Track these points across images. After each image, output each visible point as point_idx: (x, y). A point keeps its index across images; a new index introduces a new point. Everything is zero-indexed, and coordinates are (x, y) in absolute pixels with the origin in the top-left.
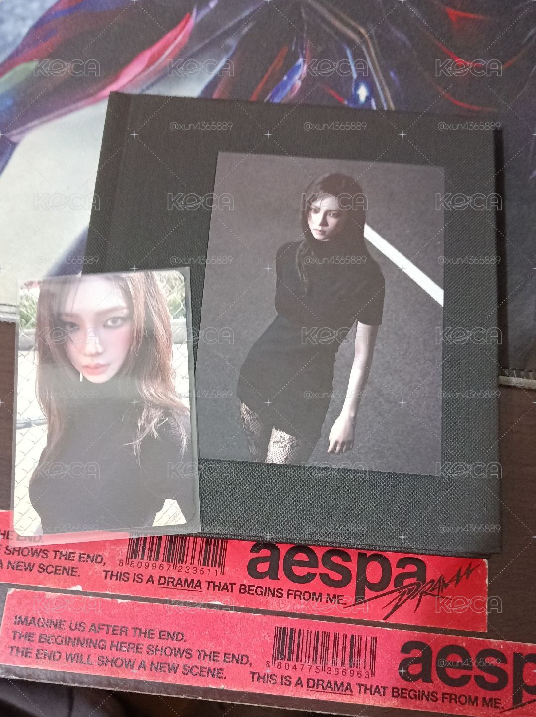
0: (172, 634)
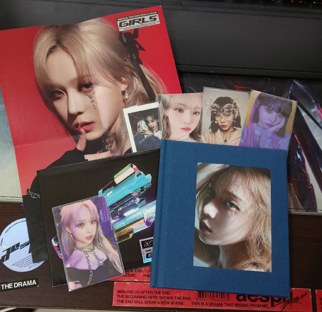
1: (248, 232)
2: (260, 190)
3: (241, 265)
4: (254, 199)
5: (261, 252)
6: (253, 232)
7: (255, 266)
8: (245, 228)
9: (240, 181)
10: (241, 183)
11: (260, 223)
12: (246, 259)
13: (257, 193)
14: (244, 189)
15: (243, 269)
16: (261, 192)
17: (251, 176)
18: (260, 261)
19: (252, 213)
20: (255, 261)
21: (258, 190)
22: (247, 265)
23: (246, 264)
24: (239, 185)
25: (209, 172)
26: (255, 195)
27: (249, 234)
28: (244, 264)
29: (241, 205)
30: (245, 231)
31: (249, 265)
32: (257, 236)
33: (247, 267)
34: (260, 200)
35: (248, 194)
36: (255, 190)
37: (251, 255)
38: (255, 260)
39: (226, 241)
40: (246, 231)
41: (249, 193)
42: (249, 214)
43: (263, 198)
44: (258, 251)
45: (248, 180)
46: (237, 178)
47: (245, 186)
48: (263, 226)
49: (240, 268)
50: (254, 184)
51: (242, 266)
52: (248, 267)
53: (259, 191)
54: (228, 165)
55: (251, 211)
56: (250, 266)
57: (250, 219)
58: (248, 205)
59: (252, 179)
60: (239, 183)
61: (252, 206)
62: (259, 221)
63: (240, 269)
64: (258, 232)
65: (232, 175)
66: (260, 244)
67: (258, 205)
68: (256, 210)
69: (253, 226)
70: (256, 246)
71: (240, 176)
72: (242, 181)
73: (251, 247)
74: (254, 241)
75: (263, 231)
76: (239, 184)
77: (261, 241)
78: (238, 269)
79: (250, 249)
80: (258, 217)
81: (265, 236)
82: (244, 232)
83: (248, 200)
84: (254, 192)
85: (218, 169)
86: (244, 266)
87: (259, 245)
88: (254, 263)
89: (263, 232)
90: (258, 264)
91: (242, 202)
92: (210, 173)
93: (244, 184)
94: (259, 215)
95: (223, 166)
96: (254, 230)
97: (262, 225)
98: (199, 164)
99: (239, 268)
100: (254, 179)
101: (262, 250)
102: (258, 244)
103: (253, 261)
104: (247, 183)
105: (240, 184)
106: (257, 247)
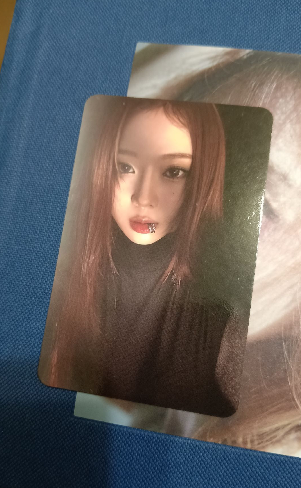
3: (255, 432)
8: (292, 287)
9: (290, 106)
12: (278, 411)
15: (264, 447)
22: (281, 433)
23: (277, 429)
24: (284, 123)
25: (173, 76)
28: (267, 429)
29: (282, 199)
31: (288, 433)
33: (279, 441)
40: (294, 300)
46: (279, 94)
49: (252, 441)
51: (261, 436)
52: (284, 441)
54: (248, 51)
56: (293, 436)
60: (283, 113)
63: (249, 446)
65: (261, 84)
71: (290, 88)
76: (283, 117)
78: (242, 446)
85: (206, 65)
86: (267, 434)
91: (290, 186)
92: (176, 78)
95: (227, 54)
98: (141, 46)
99: (245, 443)
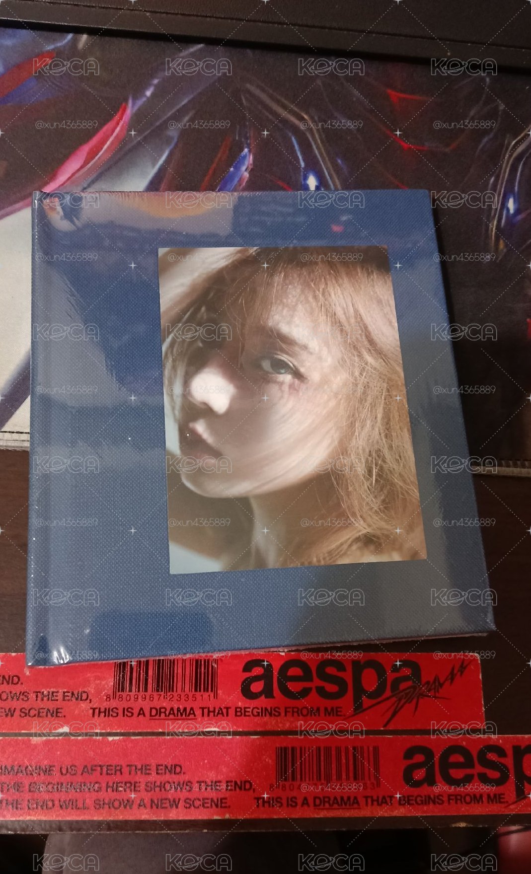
0: (169, 768)
1: (336, 443)
2: (362, 311)
4: (346, 342)
5: (384, 501)
6: (354, 441)
7: (372, 547)
10: (302, 298)
11: (371, 411)
13: (353, 320)
14: (312, 313)
16: (364, 317)
17: (330, 274)
18: (386, 527)
19: (345, 384)
20: (369, 530)
21: (356, 311)
26: (347, 328)
27: (342, 449)
30: (329, 441)
32: (367, 451)
34: (366, 343)
35: (325, 327)
36: (345, 313)
37: (354, 514)
38: (369, 526)
39: (271, 481)
41: (329, 324)
42: (334, 387)
43: (372, 334)
44: (375, 497)
45: (322, 286)
47: (314, 304)
48: (383, 418)
50: (341, 296)
53: (357, 315)
55: (340, 379)
57: (338, 404)
58: (330, 360)
59: (334, 281)
61: (341, 361)
62: (367, 404)
64: (368, 440)
66: (378, 475)
67: (360, 356)
68: (357, 374)
69: (352, 425)
70: (367, 484)
72: (303, 291)
73: (350, 489)
74: (361, 469)
75: (383, 435)
77: (381, 467)
79: (348, 494)
80: (364, 393)
81: (390, 447)
82: (326, 442)
83: (327, 344)
84: (343, 318)
87: (376, 480)
88: (365, 535)
89: (384, 440)
90: (378, 538)
93: (311, 299)
94: (367, 386)
96: (357, 433)
97: (380, 416)
100: (340, 281)
101: (385, 492)
102: (374, 477)
103: (364, 531)
104: (321, 296)
105: (298, 300)
106: (371, 484)
